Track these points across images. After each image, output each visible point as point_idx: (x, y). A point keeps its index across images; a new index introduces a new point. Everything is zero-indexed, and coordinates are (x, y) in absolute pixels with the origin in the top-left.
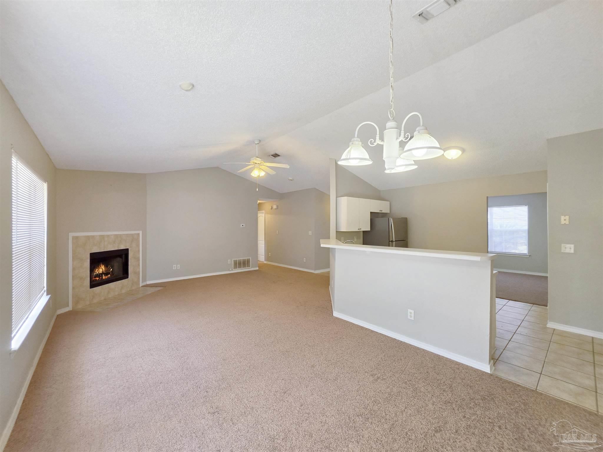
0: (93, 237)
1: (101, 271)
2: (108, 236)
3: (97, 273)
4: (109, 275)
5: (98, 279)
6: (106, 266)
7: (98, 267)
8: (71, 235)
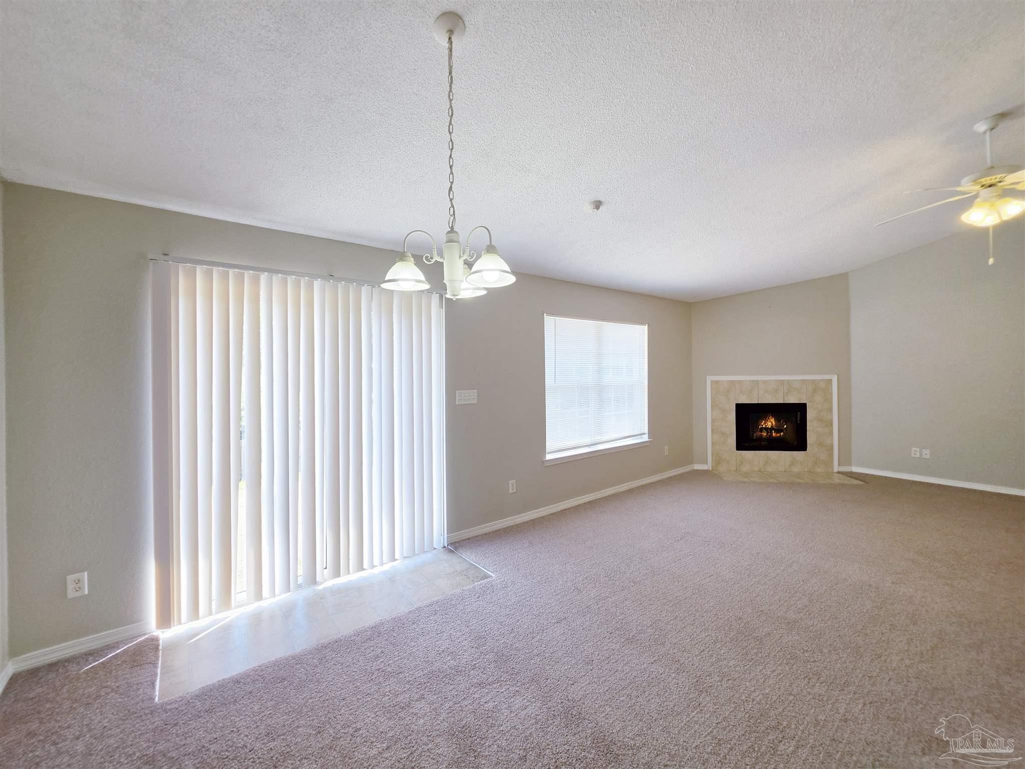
0: (740, 382)
1: (769, 425)
2: (764, 382)
3: (764, 426)
4: (782, 433)
5: (765, 434)
6: (777, 420)
7: (766, 418)
8: (709, 379)
